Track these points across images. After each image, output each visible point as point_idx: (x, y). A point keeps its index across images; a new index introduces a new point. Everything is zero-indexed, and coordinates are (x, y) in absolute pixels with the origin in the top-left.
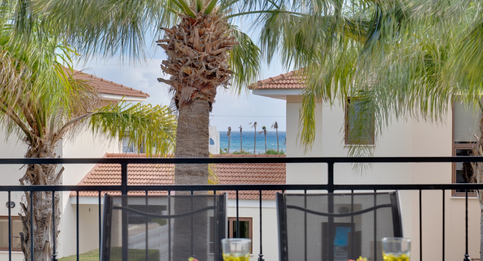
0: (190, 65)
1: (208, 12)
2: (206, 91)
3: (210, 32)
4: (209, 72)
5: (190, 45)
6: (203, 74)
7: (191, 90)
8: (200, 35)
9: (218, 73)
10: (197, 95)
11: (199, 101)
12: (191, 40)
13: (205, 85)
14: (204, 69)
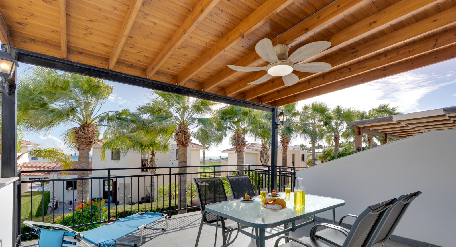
0: (84, 138)
1: (90, 124)
2: (89, 146)
3: (91, 129)
4: (90, 141)
5: (84, 133)
6: (88, 141)
7: (84, 146)
8: (88, 130)
9: (93, 142)
10: (86, 147)
11: (87, 149)
12: (84, 131)
13: (89, 144)
14: (89, 140)
